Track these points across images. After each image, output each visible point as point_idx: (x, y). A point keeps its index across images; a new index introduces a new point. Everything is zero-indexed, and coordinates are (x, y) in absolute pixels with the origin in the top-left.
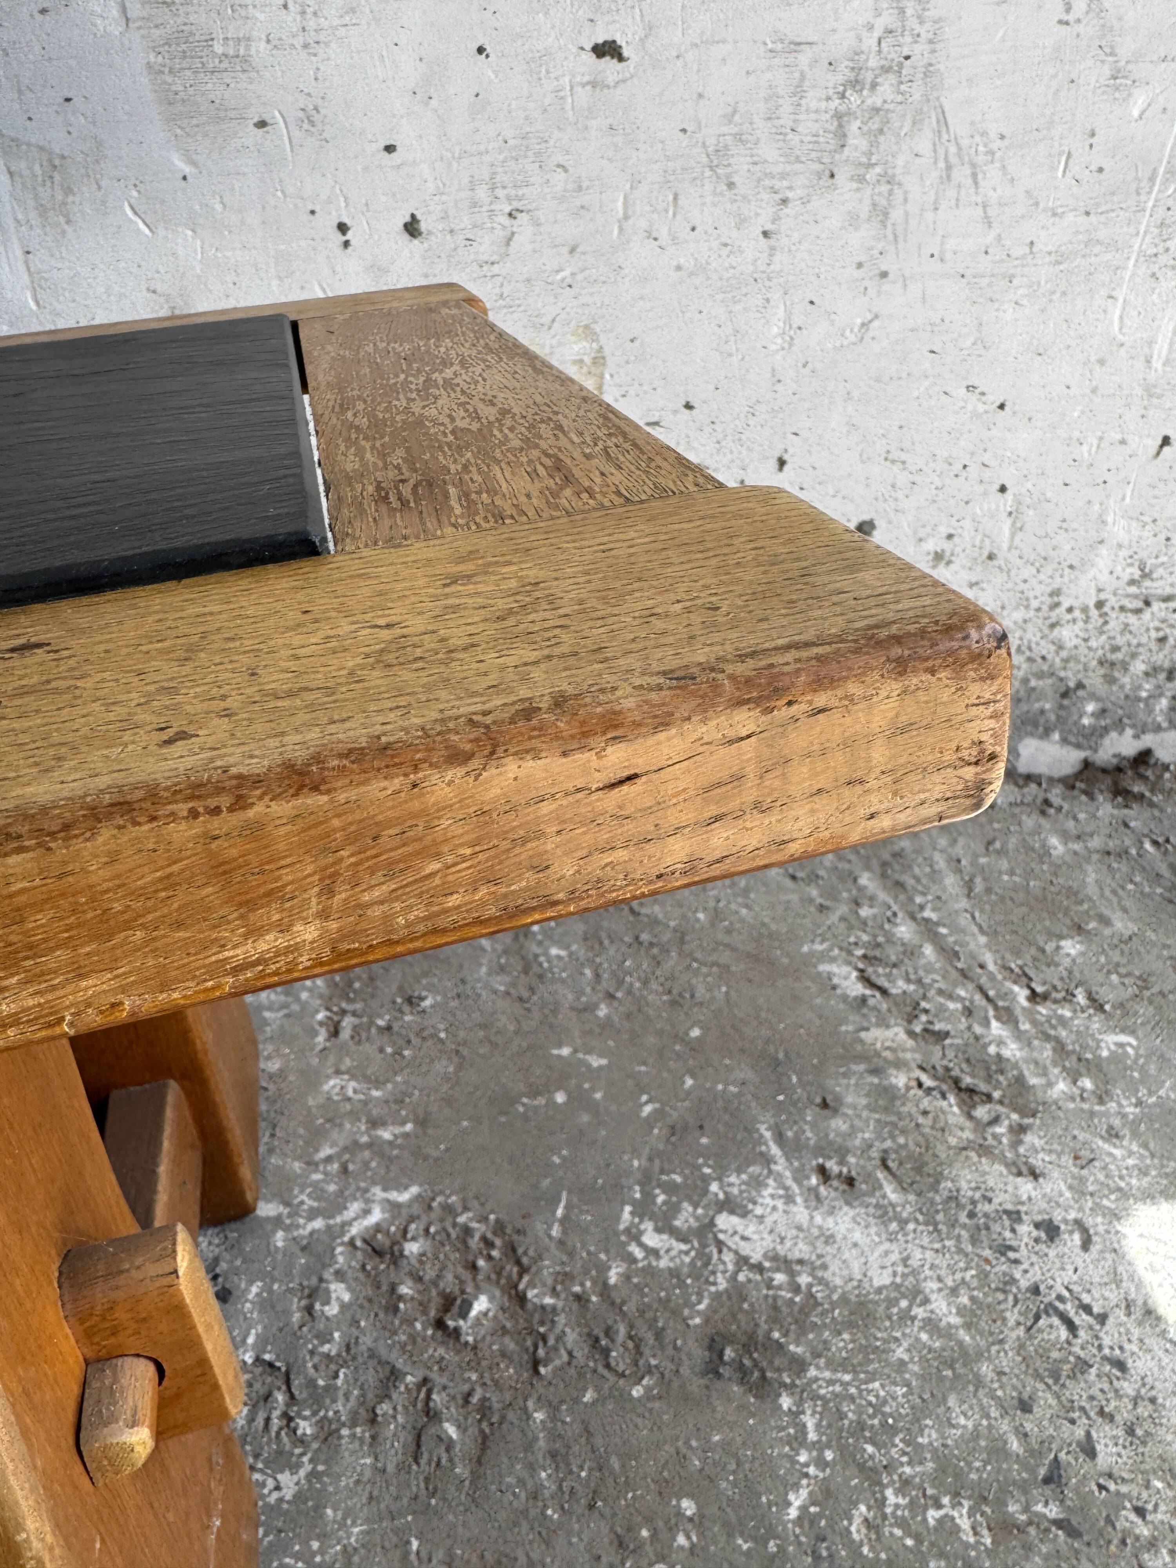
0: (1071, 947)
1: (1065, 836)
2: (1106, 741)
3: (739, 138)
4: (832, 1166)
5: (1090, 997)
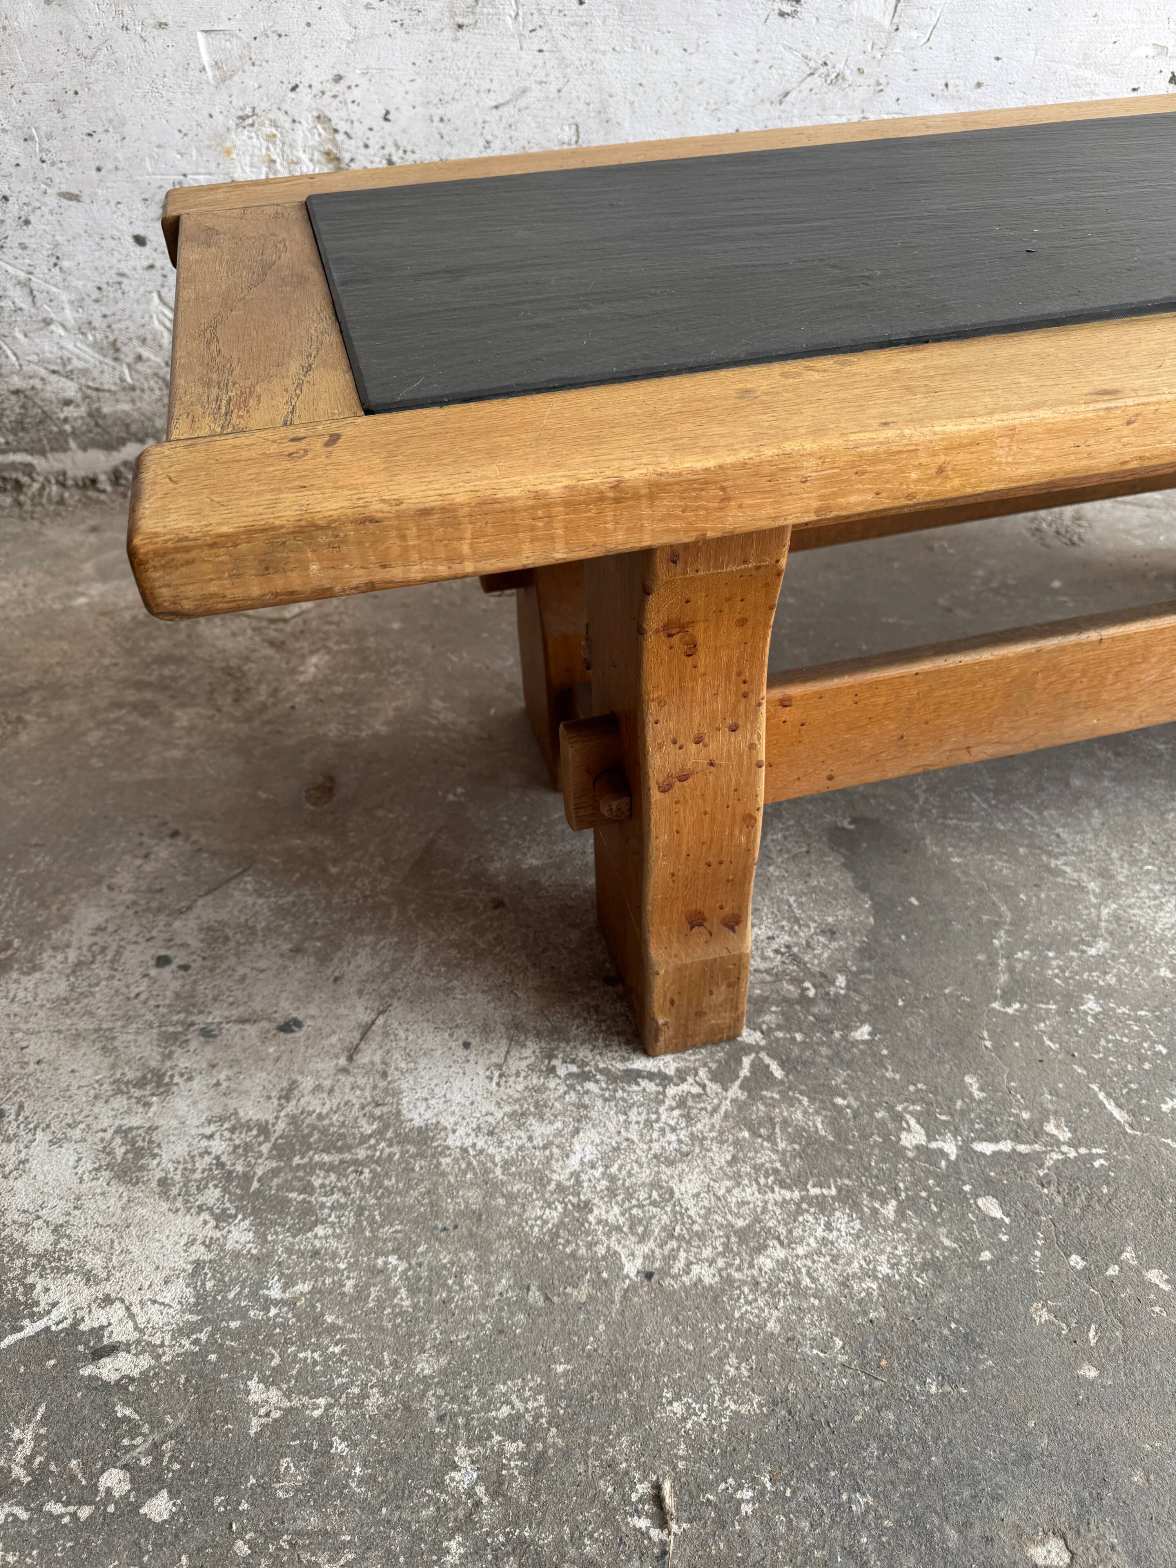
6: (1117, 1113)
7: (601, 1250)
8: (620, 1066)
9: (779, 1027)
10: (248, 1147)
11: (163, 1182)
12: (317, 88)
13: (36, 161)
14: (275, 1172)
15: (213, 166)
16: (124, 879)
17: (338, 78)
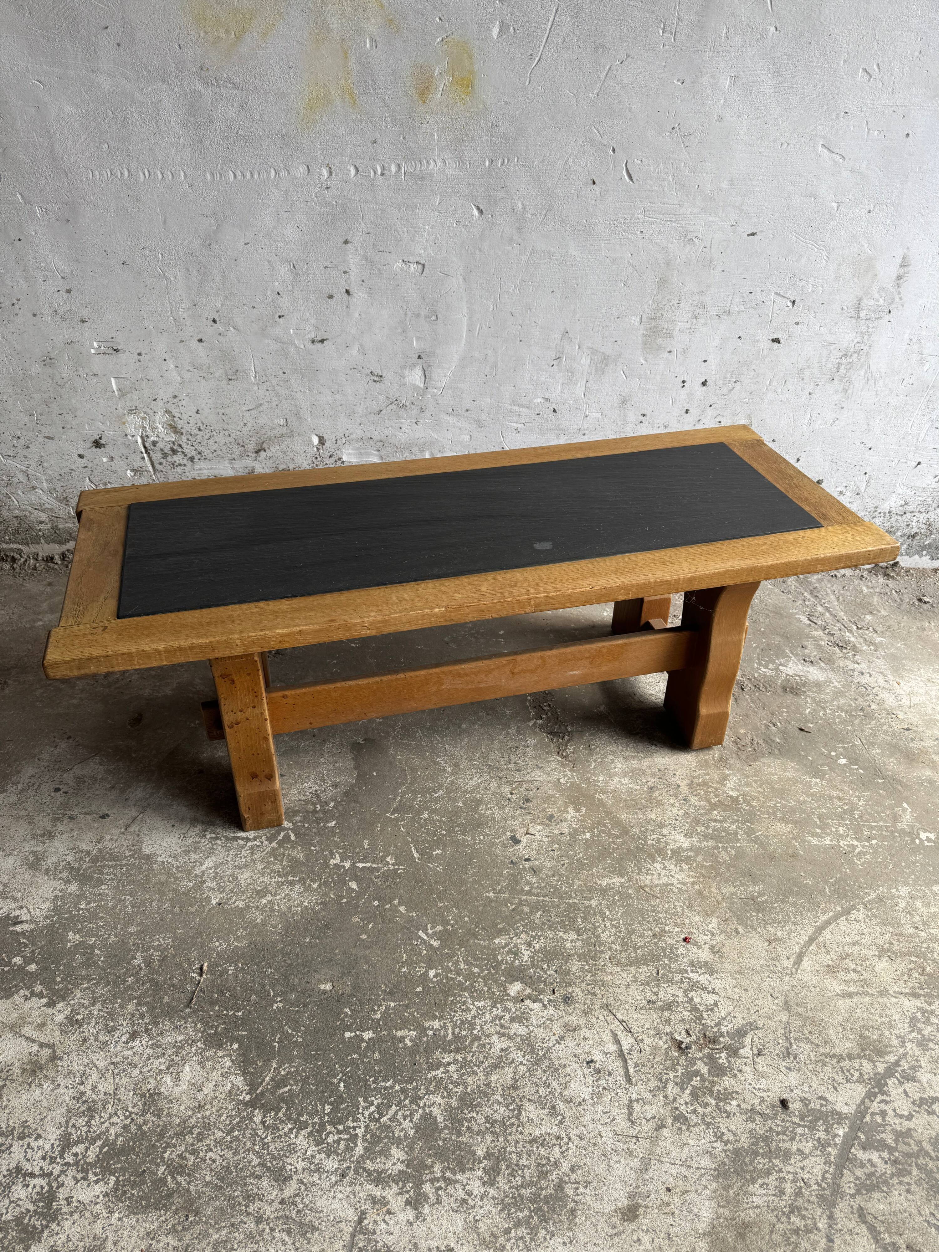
0: (869, 617)
1: (868, 587)
3: (809, 367)
4: (807, 659)
5: (874, 630)
6: (416, 855)
7: (205, 896)
8: (232, 835)
9: (300, 822)
10: (81, 859)
11: (47, 870)
12: (165, 400)
13: (34, 423)
14: (90, 868)
15: (117, 429)
16: (45, 756)
17: (175, 397)
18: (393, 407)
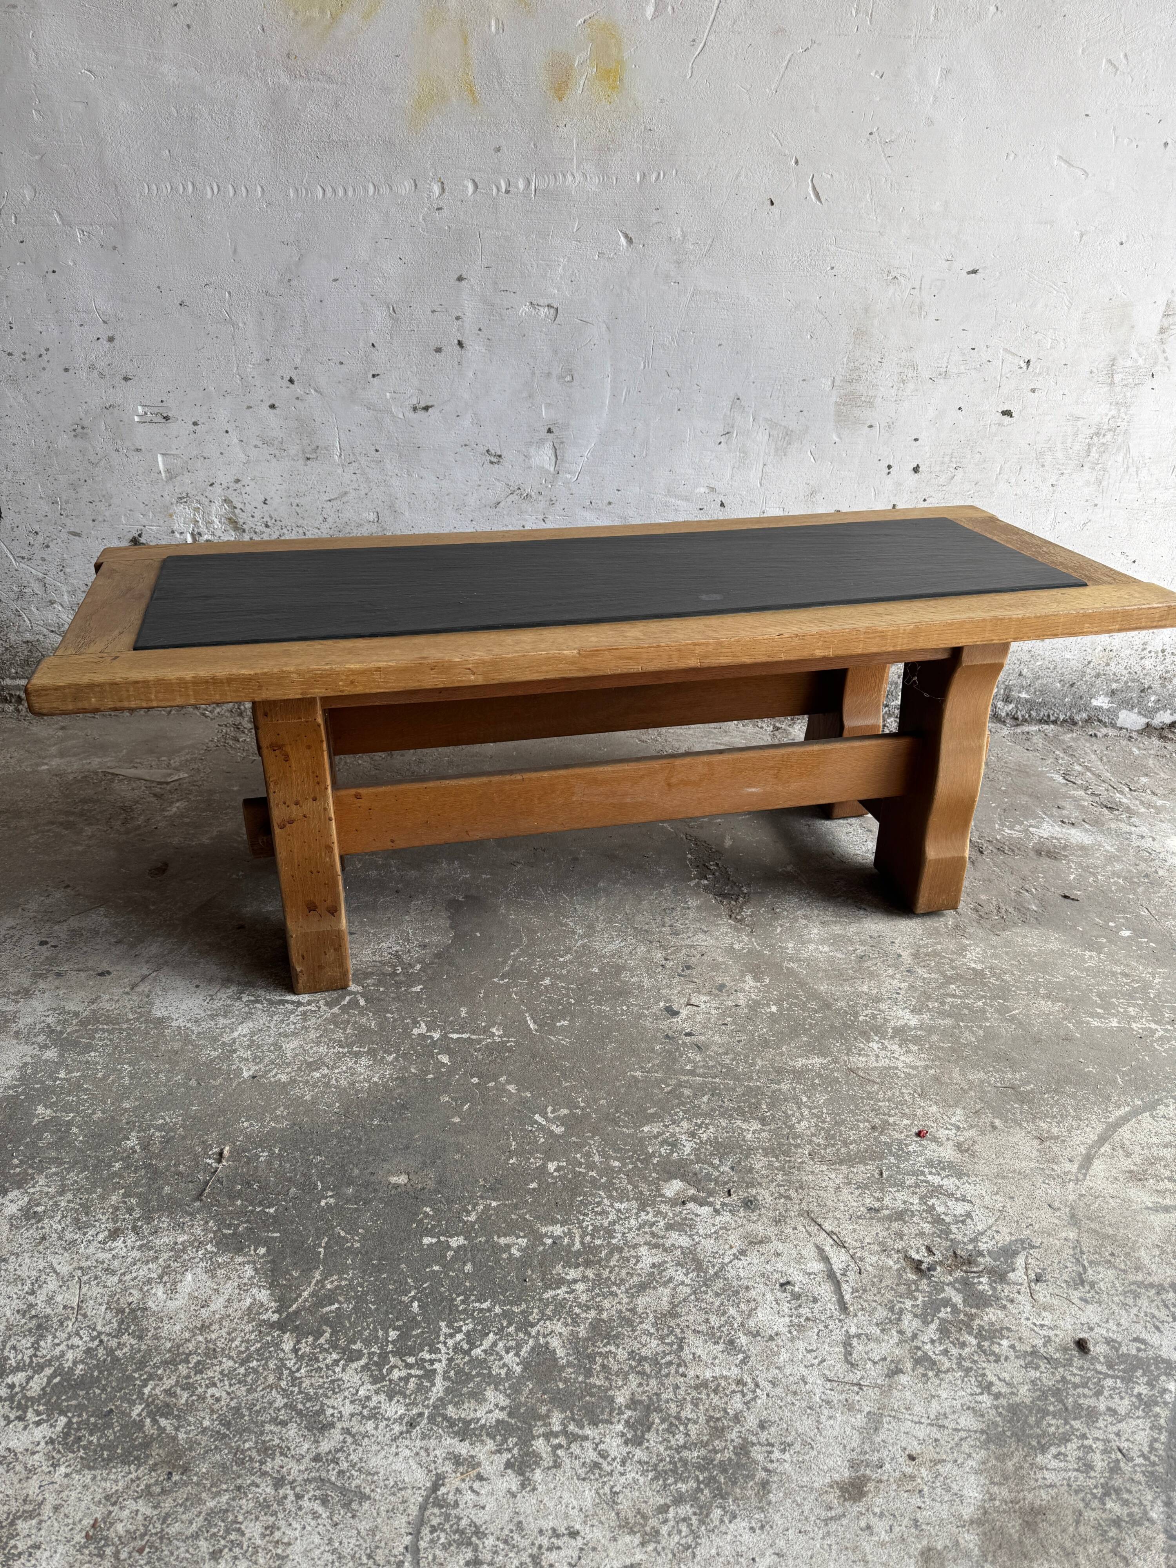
0: (1144, 779)
1: (1139, 748)
2: (1158, 715)
3: (1050, 449)
4: (1066, 820)
5: (1153, 792)
6: (532, 1026)
7: (234, 1067)
8: (278, 998)
9: (373, 985)
10: (65, 1021)
11: (17, 1033)
12: (225, 485)
13: (58, 514)
14: (76, 1031)
15: (161, 522)
16: (33, 906)
17: (237, 481)
18: (514, 497)
